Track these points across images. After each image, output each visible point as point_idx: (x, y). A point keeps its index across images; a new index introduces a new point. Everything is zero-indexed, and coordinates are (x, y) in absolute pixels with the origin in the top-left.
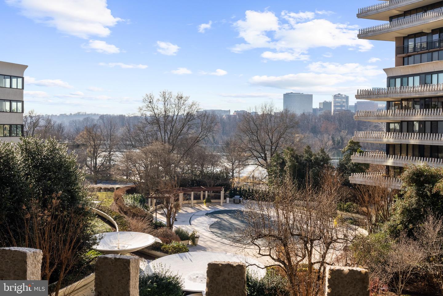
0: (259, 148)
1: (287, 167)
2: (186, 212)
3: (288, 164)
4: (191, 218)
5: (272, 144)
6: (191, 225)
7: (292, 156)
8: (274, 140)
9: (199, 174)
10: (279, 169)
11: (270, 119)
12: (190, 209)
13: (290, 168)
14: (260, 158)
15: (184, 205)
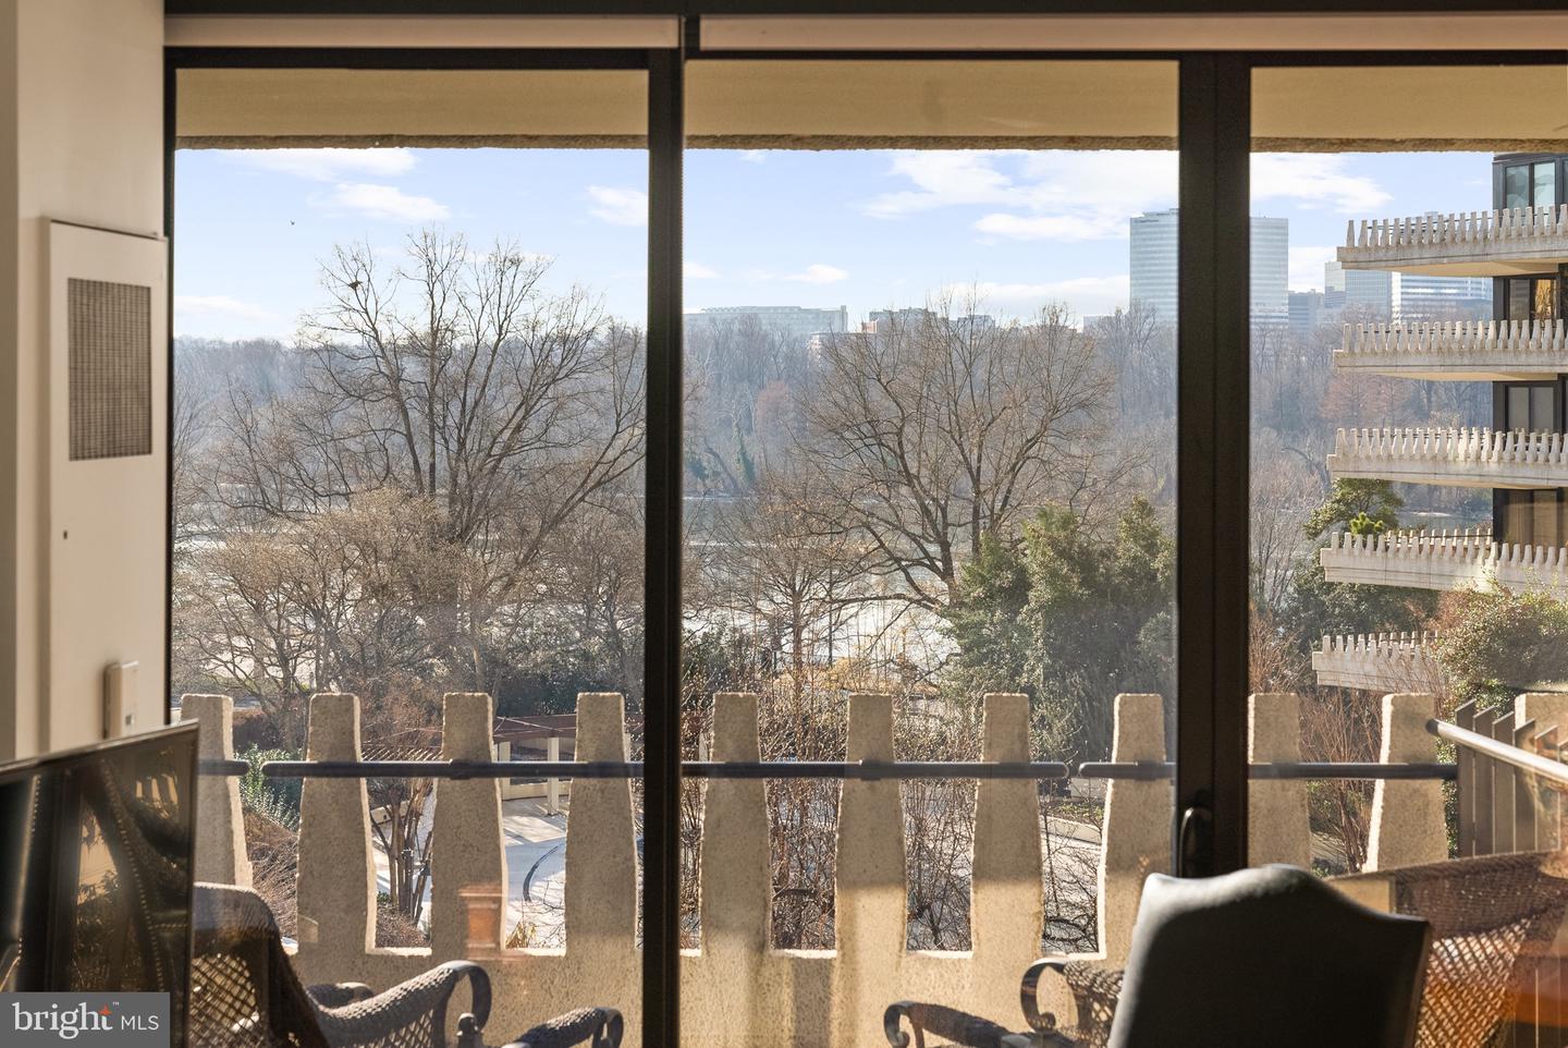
0: (911, 518)
1: (1033, 611)
2: (518, 837)
3: (1040, 593)
4: (535, 867)
5: (978, 493)
6: (527, 898)
7: (1062, 554)
8: (987, 475)
9: (600, 650)
10: (995, 619)
11: (969, 368)
12: (539, 822)
13: (1047, 616)
14: (918, 563)
15: (515, 805)
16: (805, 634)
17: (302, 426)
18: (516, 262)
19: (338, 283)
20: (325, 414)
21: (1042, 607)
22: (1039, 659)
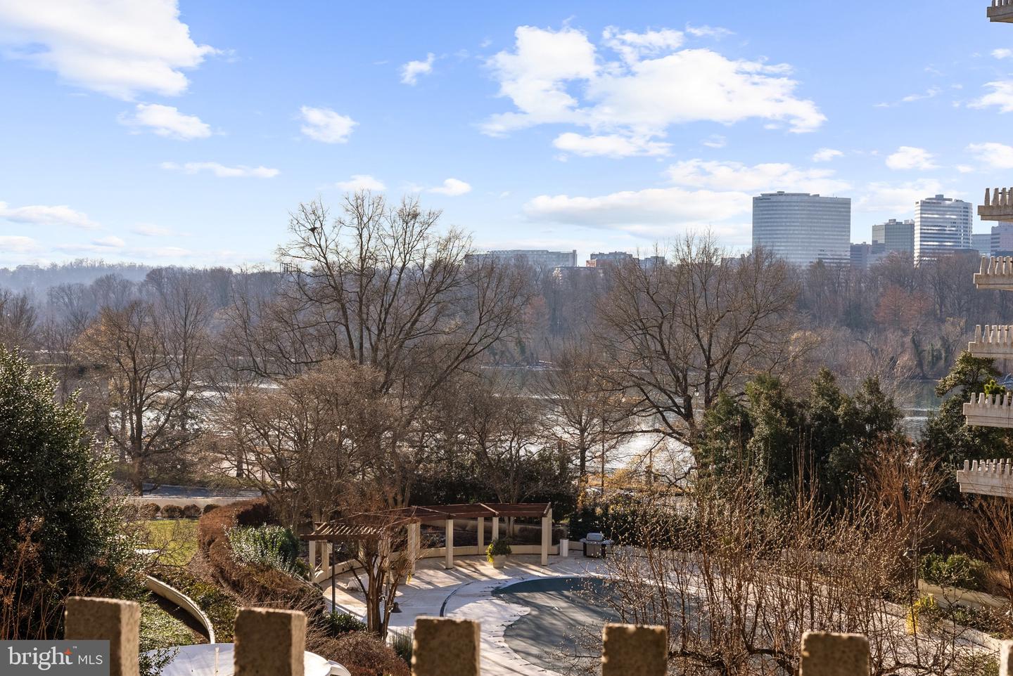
0: (667, 379)
1: (757, 441)
2: (429, 583)
3: (762, 429)
4: (444, 604)
5: (709, 366)
7: (775, 405)
8: (716, 352)
9: (473, 463)
10: (730, 446)
11: (704, 284)
12: (441, 574)
13: (766, 445)
14: (669, 409)
15: (424, 562)
16: (587, 453)
17: (280, 319)
18: (415, 216)
19: (302, 228)
20: (293, 311)
21: (763, 439)
22: (760, 473)
